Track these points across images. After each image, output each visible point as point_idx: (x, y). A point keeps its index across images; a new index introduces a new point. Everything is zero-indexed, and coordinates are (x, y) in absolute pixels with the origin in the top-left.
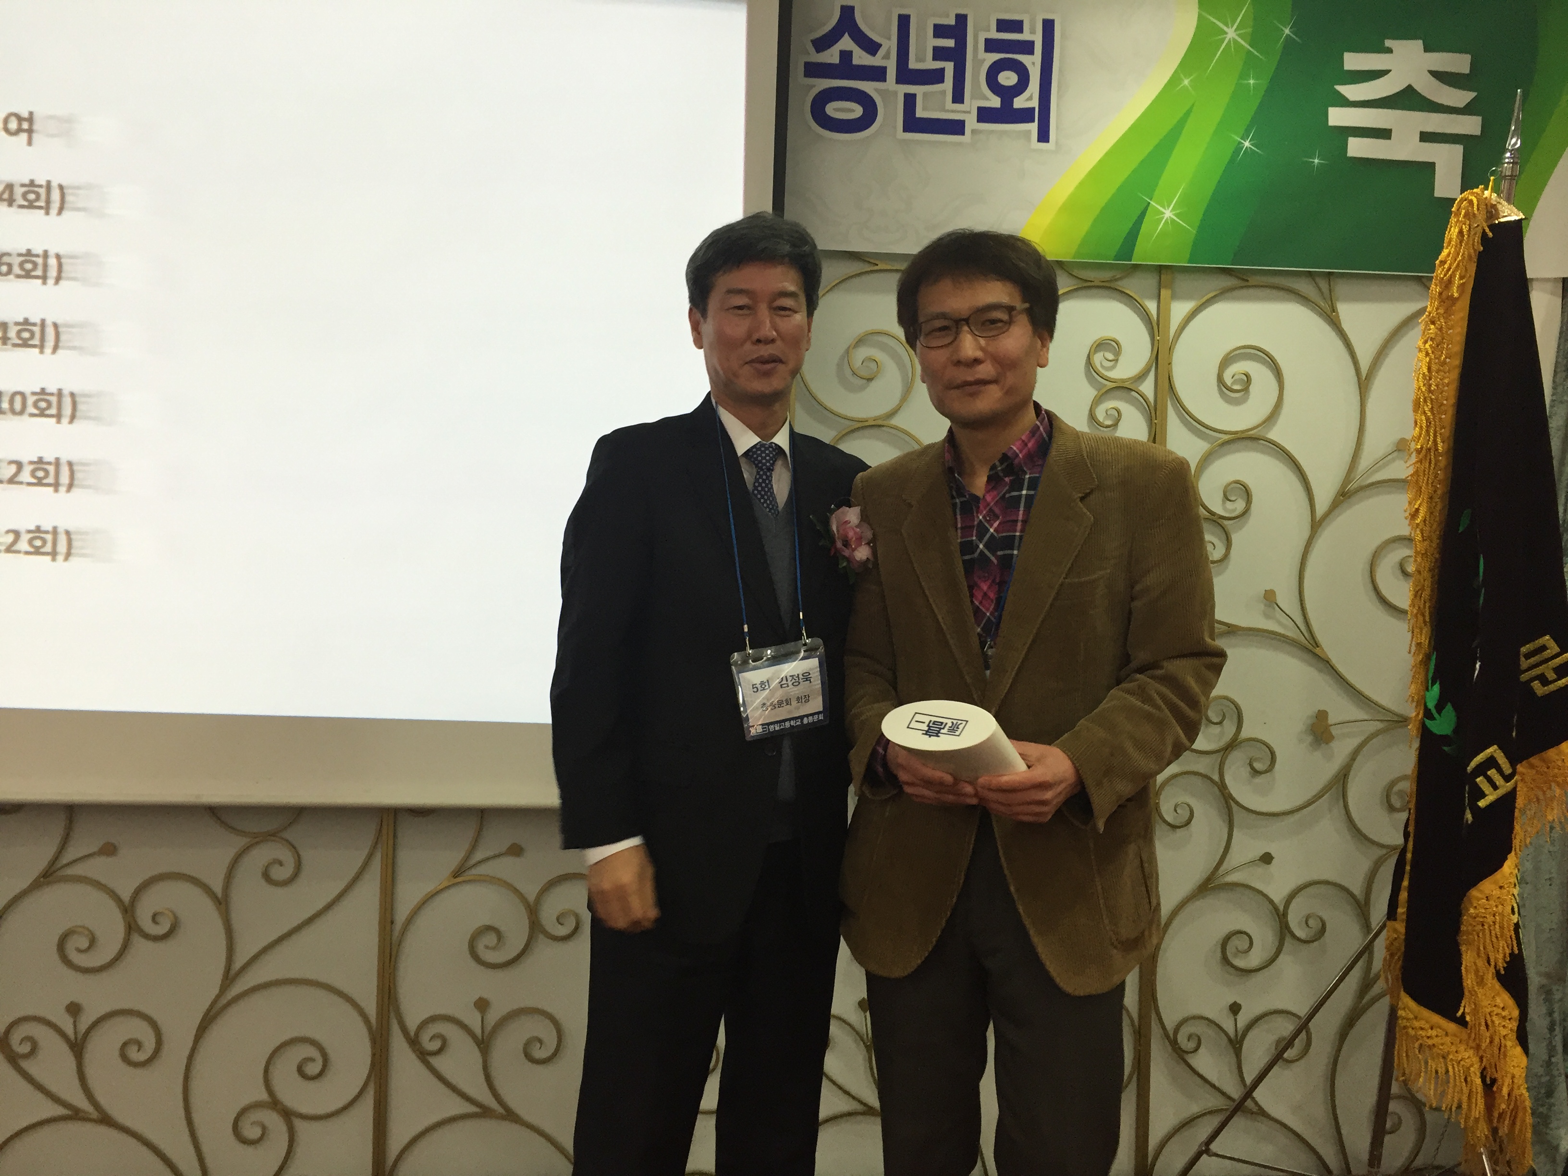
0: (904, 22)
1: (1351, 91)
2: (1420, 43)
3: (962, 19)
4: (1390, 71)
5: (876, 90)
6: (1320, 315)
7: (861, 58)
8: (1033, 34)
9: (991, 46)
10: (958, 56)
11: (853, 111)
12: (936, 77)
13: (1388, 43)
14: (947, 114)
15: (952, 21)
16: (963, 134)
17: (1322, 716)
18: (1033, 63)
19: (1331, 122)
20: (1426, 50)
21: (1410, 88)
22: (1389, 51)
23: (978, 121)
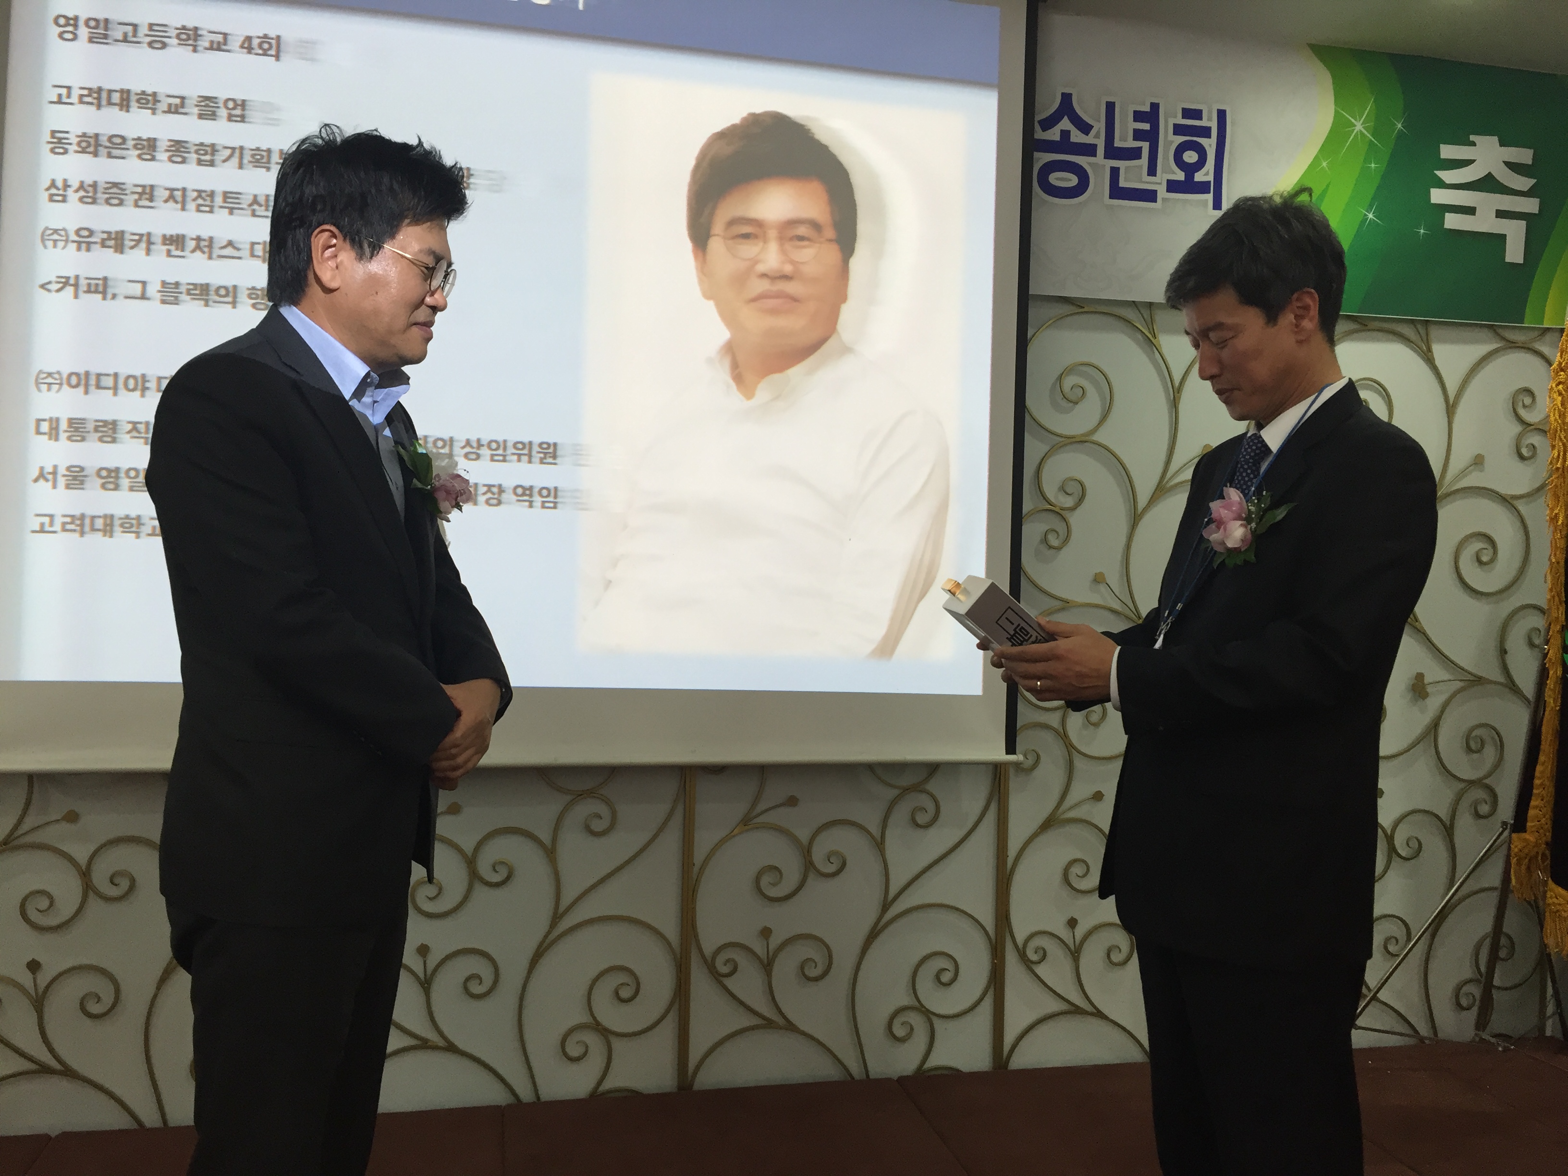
0: (1110, 107)
1: (1447, 176)
2: (1496, 139)
3: (1155, 107)
4: (1475, 161)
5: (1089, 164)
6: (1419, 355)
7: (1077, 137)
8: (1210, 121)
9: (1179, 130)
10: (1152, 136)
11: (1070, 180)
12: (1134, 154)
13: (1472, 138)
14: (1143, 184)
15: (1147, 108)
16: (1156, 202)
17: (1420, 677)
18: (1210, 144)
19: (1433, 201)
20: (1502, 144)
21: (1490, 175)
22: (1473, 144)
23: (1168, 191)
